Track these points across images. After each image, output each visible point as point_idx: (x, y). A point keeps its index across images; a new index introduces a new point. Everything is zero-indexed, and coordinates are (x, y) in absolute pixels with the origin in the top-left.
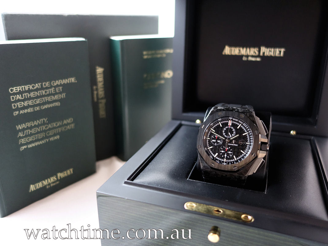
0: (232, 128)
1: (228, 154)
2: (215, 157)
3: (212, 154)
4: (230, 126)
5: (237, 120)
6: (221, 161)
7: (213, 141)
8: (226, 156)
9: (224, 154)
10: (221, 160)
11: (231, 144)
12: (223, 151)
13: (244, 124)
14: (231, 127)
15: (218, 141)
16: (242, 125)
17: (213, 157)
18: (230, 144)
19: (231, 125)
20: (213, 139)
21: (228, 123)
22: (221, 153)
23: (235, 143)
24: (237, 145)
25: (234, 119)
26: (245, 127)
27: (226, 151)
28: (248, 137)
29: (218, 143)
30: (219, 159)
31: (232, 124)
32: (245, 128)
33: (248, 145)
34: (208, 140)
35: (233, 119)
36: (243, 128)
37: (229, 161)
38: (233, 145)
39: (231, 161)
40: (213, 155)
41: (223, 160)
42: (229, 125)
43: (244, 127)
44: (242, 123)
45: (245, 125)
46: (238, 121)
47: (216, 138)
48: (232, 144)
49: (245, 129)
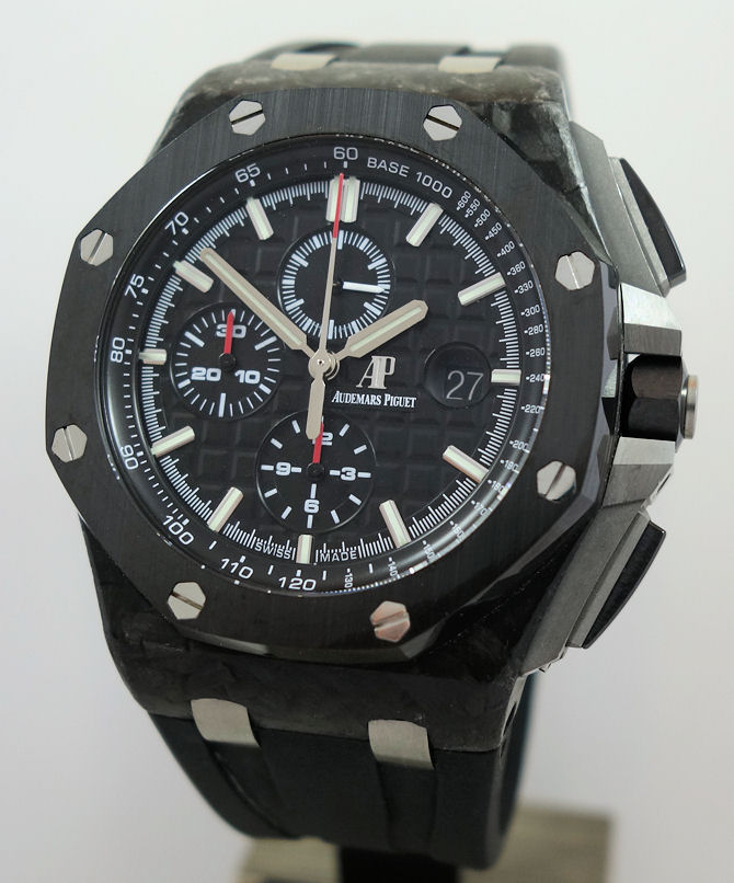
0: (364, 244)
1: (334, 494)
2: (216, 521)
3: (190, 495)
4: (343, 226)
5: (403, 171)
6: (272, 558)
7: (199, 374)
8: (312, 506)
9: (293, 491)
10: (266, 546)
11: (361, 399)
12: (284, 469)
13: (466, 196)
14: (354, 239)
15: (244, 376)
16: (449, 210)
17: (198, 525)
18: (351, 398)
19: (350, 215)
20: (198, 358)
21: (320, 202)
22: (270, 480)
23: (388, 380)
24: (408, 402)
25: (372, 162)
26: (479, 222)
27: (316, 458)
28: (507, 320)
29: (239, 391)
30: (249, 539)
31: (365, 205)
32: (477, 235)
33: (508, 398)
34: (149, 376)
35: (362, 161)
36: (461, 237)
37: (346, 552)
38: (374, 400)
39: (365, 549)
40: (200, 507)
41: (282, 551)
42: (331, 216)
43: (466, 225)
44: (446, 192)
45: (475, 205)
46: (412, 174)
47: (228, 349)
48: (367, 390)
49: (474, 251)
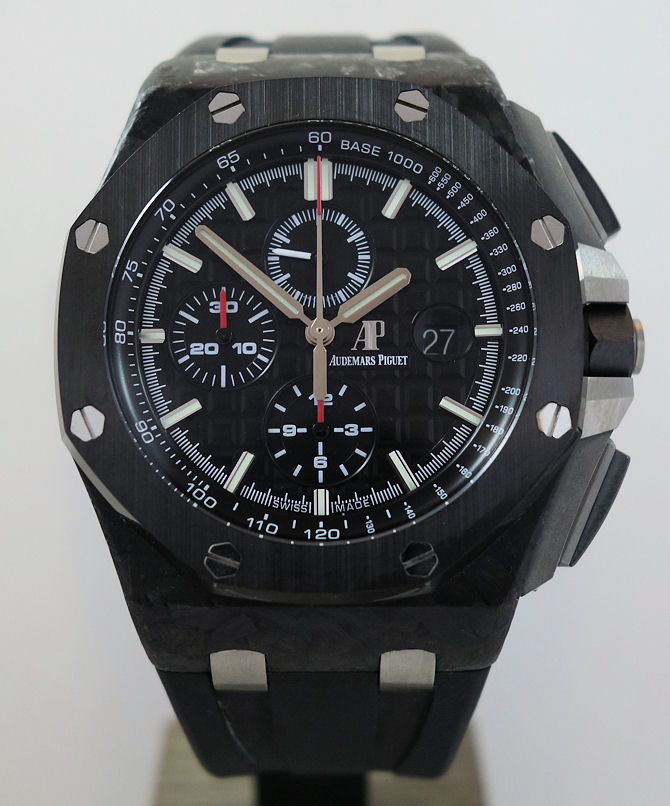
0: (341, 220)
1: (339, 450)
2: (231, 486)
3: (204, 463)
4: (325, 204)
5: (375, 151)
6: (291, 514)
7: (197, 349)
8: (320, 462)
9: (302, 449)
10: (284, 503)
11: (356, 361)
12: (290, 431)
13: (437, 171)
14: (331, 215)
15: (243, 348)
16: (419, 184)
17: (217, 490)
18: (346, 361)
19: (327, 194)
20: (195, 334)
21: (297, 183)
22: (280, 441)
23: (380, 342)
24: (401, 360)
25: (345, 145)
26: (451, 194)
27: (321, 418)
28: (482, 280)
29: (237, 363)
30: (266, 498)
31: (339, 183)
32: (449, 207)
33: (491, 350)
34: (149, 355)
35: (336, 143)
36: (432, 209)
37: (360, 502)
38: (369, 361)
39: (377, 497)
40: (216, 473)
41: (300, 506)
42: (310, 195)
43: (438, 198)
44: (418, 168)
45: (446, 179)
46: (384, 154)
47: (223, 324)
48: (362, 352)
49: (445, 221)
